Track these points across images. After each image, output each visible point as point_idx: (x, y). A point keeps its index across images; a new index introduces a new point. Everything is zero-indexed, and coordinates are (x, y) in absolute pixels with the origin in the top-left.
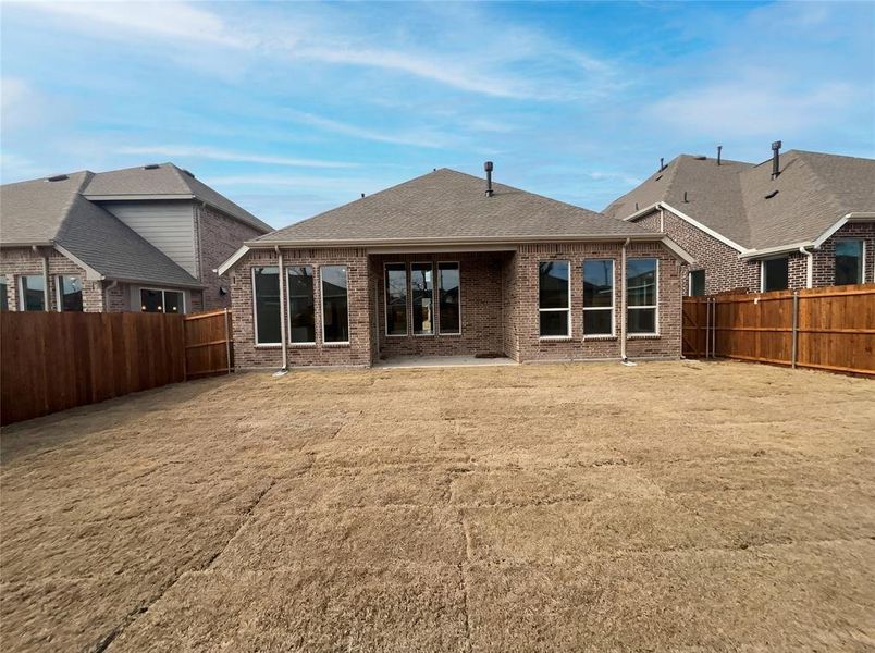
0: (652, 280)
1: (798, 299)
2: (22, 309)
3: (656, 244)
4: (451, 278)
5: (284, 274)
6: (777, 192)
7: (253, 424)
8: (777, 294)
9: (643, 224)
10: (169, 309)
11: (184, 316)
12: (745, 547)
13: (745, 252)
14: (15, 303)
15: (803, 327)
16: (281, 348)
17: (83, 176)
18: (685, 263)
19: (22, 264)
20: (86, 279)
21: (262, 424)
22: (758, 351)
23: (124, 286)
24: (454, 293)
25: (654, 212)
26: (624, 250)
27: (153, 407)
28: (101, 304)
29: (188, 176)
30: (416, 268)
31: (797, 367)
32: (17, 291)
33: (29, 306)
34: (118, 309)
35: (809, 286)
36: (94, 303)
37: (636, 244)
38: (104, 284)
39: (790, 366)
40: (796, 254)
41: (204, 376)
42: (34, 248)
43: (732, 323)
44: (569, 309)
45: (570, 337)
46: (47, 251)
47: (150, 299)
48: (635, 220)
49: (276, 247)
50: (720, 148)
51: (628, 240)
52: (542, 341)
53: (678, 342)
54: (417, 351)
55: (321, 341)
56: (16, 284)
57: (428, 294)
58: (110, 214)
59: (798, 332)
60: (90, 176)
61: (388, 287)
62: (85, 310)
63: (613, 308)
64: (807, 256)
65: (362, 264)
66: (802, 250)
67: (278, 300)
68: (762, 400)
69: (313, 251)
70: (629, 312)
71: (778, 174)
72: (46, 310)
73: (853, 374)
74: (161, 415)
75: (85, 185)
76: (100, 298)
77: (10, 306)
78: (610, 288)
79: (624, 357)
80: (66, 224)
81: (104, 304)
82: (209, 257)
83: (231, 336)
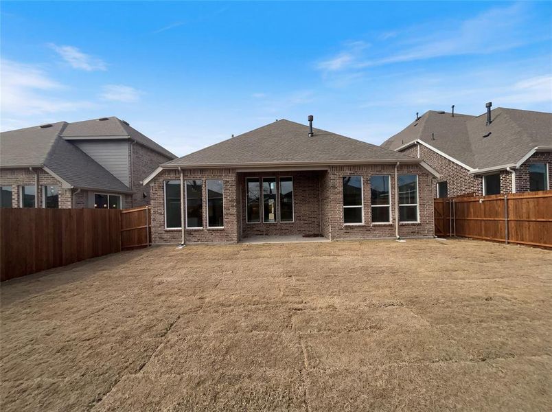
0: (414, 188)
1: (508, 200)
2: (21, 207)
3: (416, 165)
4: (287, 187)
5: (184, 184)
6: (490, 133)
7: (164, 279)
8: (493, 197)
9: (406, 153)
10: (111, 207)
11: (121, 211)
12: (484, 360)
13: (472, 170)
14: (17, 202)
15: (511, 218)
16: (181, 231)
17: (62, 124)
18: (435, 177)
19: (23, 178)
20: (62, 188)
21: (169, 279)
22: (483, 232)
23: (85, 191)
24: (289, 195)
25: (414, 146)
26: (396, 169)
27: (102, 268)
28: (70, 203)
29: (125, 124)
30: (266, 180)
31: (509, 243)
32: (19, 195)
33: (25, 204)
34: (80, 206)
35: (514, 191)
36: (66, 203)
37: (404, 165)
38: (73, 191)
39: (504, 242)
40: (504, 171)
41: (132, 249)
42: (31, 169)
43: (466, 215)
44: (362, 206)
45: (363, 223)
46: (38, 170)
47: (100, 200)
48: (402, 151)
49: (179, 168)
50: (453, 107)
51: (398, 163)
52: (346, 226)
53: (432, 227)
54: (266, 233)
55: (206, 226)
56: (18, 192)
57: (273, 197)
58: (77, 147)
59: (508, 221)
60: (65, 125)
61: (248, 193)
62: (60, 207)
63: (390, 205)
64: (511, 173)
65: (232, 178)
66: (508, 169)
67: (180, 200)
68: (488, 264)
69: (202, 170)
70: (401, 209)
71: (491, 122)
72: (36, 207)
73: (546, 248)
74: (106, 273)
75: (62, 131)
76: (70, 200)
77: (13, 204)
78: (388, 192)
79: (398, 237)
80: (51, 154)
81: (72, 203)
82: (137, 174)
83: (150, 224)
